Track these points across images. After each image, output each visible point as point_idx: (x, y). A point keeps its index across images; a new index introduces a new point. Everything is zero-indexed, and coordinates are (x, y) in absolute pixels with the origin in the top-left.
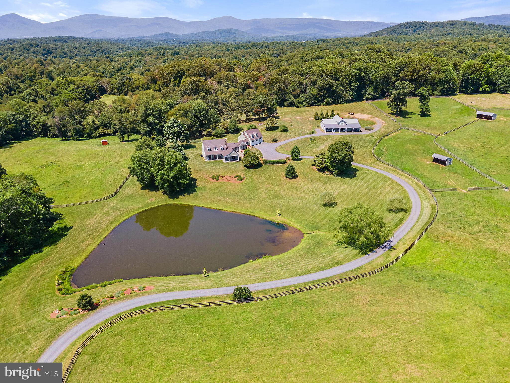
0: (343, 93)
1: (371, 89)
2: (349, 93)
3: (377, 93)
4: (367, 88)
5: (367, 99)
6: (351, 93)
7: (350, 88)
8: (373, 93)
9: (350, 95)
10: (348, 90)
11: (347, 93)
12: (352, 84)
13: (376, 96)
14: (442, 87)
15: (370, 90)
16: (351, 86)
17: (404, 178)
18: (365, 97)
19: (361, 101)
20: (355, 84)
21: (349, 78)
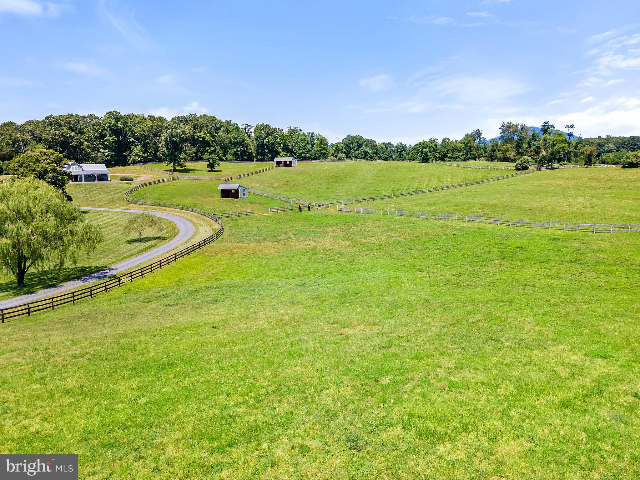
0: (93, 151)
1: (139, 148)
2: (104, 153)
3: (147, 154)
4: (133, 147)
5: (135, 162)
6: (107, 152)
7: (103, 144)
8: (141, 153)
9: (104, 155)
10: (101, 148)
11: (101, 152)
12: (105, 139)
13: (147, 158)
14: (235, 150)
15: (137, 150)
16: (105, 141)
17: (173, 213)
18: (130, 161)
19: (125, 166)
20: (110, 139)
21: (99, 129)
